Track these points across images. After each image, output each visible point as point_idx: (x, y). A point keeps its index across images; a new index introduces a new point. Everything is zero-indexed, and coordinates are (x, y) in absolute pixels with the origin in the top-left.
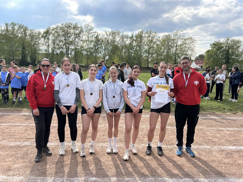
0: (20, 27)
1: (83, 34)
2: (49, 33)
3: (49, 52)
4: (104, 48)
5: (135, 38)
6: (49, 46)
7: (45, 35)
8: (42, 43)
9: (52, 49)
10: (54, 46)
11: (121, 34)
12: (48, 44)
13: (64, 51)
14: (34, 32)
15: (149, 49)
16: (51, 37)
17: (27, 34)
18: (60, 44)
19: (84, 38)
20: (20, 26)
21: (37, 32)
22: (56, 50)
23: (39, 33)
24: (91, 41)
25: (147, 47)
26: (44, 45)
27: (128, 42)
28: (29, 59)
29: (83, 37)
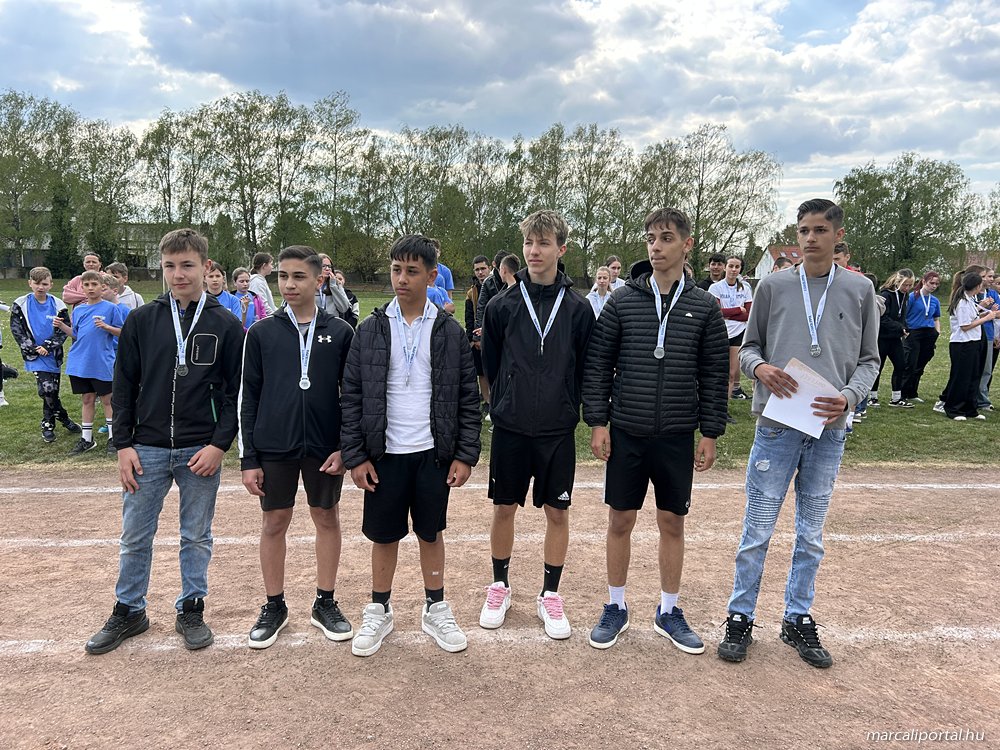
2: (170, 137)
3: (170, 220)
4: (402, 200)
6: (167, 191)
7: (150, 145)
8: (139, 181)
9: (182, 203)
10: (191, 191)
11: (472, 142)
12: (165, 183)
13: (235, 212)
14: (103, 133)
16: (177, 158)
17: (75, 142)
18: (218, 185)
21: (116, 134)
22: (200, 208)
23: (125, 140)
24: (346, 172)
25: (580, 195)
26: (149, 190)
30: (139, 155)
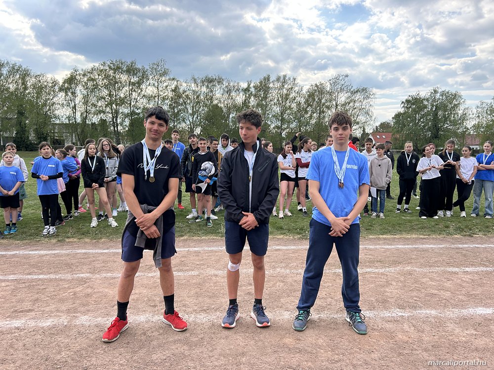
0: (14, 70)
1: (148, 83)
2: (76, 81)
3: (75, 121)
4: (190, 111)
5: (252, 90)
6: (74, 107)
7: (66, 85)
8: (60, 103)
9: (82, 114)
10: (86, 108)
11: (225, 83)
12: (73, 104)
13: (109, 117)
14: (43, 79)
15: (282, 113)
16: (80, 91)
17: (29, 84)
18: (99, 104)
19: (150, 90)
20: (13, 68)
21: (49, 79)
22: (91, 116)
23: (53, 83)
24: (163, 98)
25: (278, 109)
26: (65, 107)
27: (240, 99)
28: (32, 136)
29: (147, 90)
30: (61, 90)
